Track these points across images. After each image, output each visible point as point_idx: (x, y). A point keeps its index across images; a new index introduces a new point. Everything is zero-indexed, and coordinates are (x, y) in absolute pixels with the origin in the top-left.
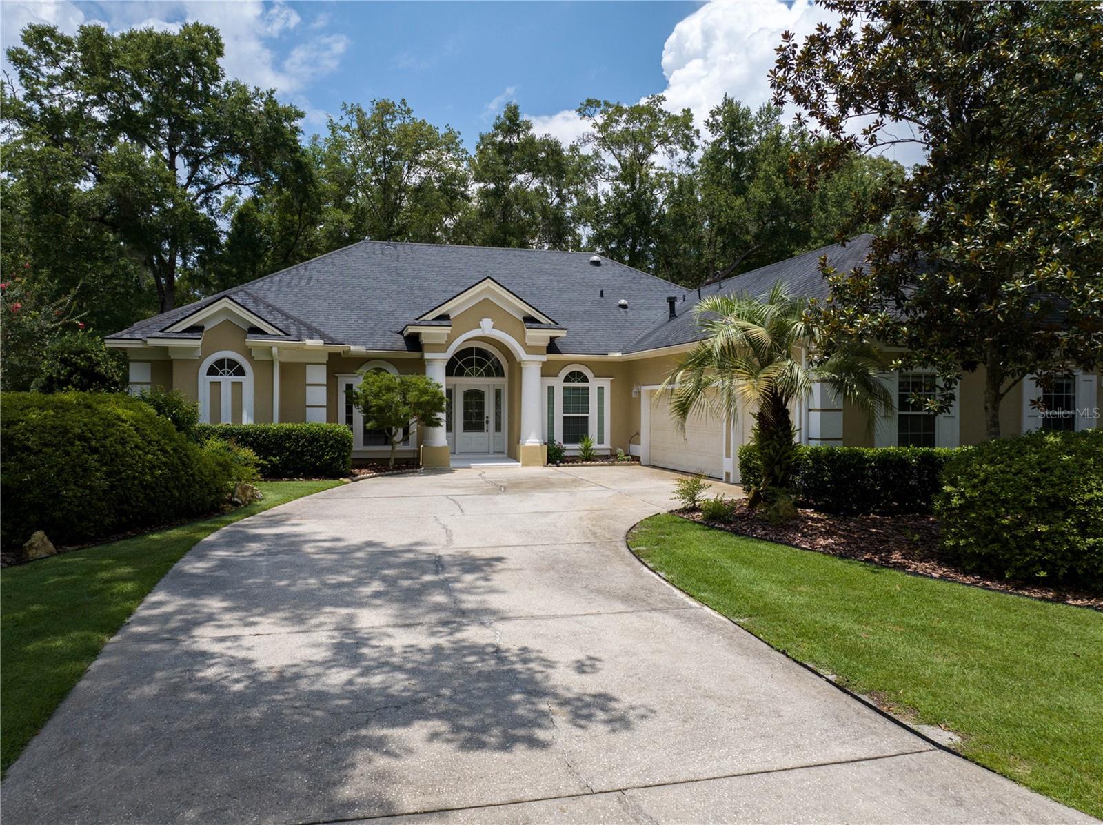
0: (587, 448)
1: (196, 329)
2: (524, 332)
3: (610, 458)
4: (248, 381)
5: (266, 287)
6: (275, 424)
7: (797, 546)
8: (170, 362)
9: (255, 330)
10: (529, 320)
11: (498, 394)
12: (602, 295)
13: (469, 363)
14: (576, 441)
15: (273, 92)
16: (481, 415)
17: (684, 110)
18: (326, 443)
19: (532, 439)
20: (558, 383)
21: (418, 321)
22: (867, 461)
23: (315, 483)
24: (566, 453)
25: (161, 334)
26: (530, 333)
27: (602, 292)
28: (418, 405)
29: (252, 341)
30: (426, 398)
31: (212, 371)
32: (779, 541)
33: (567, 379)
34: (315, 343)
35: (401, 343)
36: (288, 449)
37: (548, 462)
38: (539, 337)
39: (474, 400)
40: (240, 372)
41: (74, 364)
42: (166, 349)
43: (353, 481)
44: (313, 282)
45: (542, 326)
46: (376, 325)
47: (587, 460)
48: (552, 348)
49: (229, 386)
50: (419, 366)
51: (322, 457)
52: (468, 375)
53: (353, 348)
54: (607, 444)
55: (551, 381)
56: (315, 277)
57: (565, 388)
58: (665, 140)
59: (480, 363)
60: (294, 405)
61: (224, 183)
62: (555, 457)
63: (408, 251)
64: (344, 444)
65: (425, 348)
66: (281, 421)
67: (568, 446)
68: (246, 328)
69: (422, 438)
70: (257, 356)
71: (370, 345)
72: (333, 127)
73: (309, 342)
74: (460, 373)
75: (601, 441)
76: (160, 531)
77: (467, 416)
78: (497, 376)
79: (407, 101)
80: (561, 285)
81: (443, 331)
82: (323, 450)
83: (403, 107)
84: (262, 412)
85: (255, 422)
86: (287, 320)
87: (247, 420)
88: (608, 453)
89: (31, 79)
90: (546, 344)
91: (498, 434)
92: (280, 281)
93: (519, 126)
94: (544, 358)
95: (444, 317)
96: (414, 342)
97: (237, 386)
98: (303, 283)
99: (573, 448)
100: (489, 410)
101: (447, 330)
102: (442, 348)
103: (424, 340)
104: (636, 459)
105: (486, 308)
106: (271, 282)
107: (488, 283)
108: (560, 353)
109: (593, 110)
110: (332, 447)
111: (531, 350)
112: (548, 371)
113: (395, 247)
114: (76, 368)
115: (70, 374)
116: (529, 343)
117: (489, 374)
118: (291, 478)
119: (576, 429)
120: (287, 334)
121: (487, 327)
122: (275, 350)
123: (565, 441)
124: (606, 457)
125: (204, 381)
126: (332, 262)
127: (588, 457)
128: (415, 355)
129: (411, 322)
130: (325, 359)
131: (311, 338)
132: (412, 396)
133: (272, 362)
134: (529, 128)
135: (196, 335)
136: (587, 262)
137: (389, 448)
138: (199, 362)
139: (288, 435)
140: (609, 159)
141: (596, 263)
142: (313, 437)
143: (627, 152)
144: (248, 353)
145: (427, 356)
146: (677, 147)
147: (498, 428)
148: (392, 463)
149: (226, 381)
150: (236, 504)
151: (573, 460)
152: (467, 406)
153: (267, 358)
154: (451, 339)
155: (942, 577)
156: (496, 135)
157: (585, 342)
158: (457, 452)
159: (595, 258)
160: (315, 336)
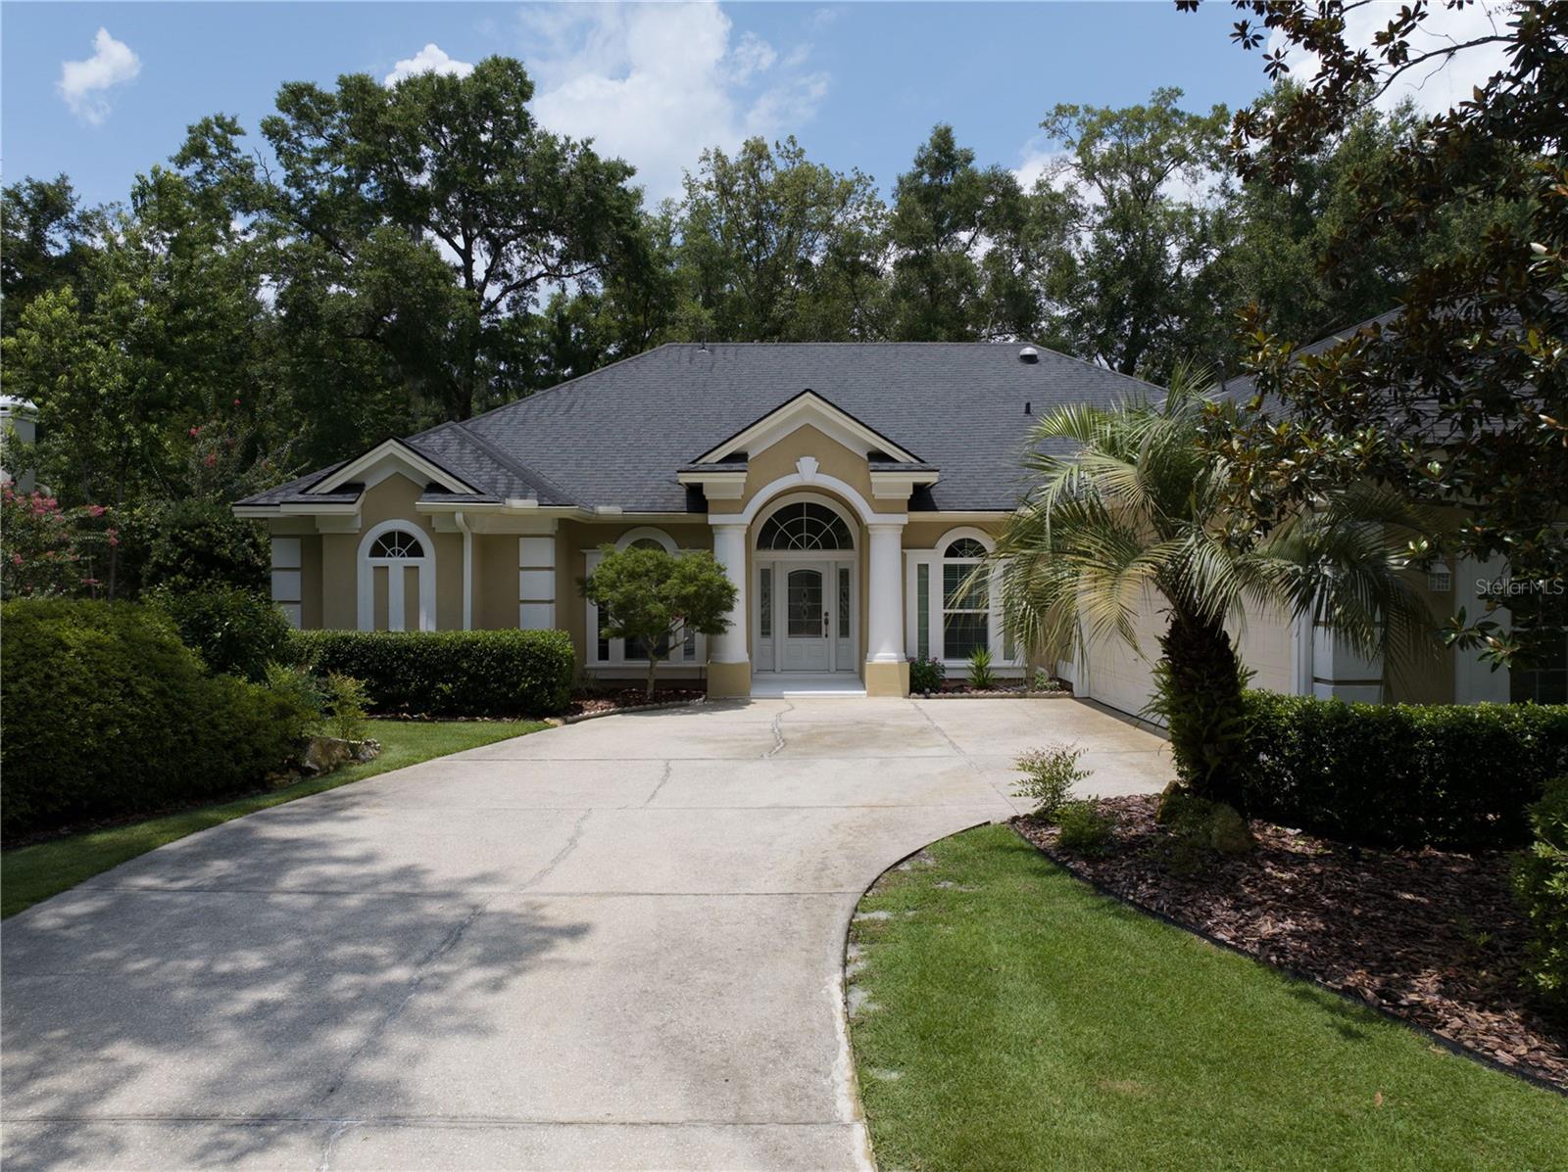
0: (980, 668)
1: (353, 488)
2: (869, 478)
3: (1018, 686)
4: (427, 564)
6: (468, 632)
8: (321, 536)
9: (435, 488)
10: (878, 456)
11: (844, 576)
12: (1028, 411)
13: (795, 529)
14: (964, 654)
15: (589, 142)
16: (816, 610)
19: (886, 653)
20: (936, 561)
21: (694, 466)
23: (506, 724)
24: (948, 675)
25: (301, 497)
26: (877, 478)
27: (1028, 405)
28: (684, 601)
29: (428, 504)
30: (691, 589)
31: (377, 551)
33: (951, 552)
34: (522, 504)
35: (680, 498)
37: (911, 692)
38: (898, 484)
39: (806, 585)
40: (417, 551)
41: (184, 545)
42: (312, 518)
44: (576, 408)
45: (897, 466)
47: (980, 688)
48: (921, 498)
49: (401, 572)
50: (703, 537)
52: (794, 547)
53: (602, 509)
54: (1020, 661)
55: (918, 557)
56: (580, 401)
57: (947, 568)
58: (1180, 156)
59: (815, 528)
60: (500, 601)
62: (924, 681)
63: (730, 356)
65: (710, 507)
66: (482, 620)
67: (949, 663)
69: (710, 650)
70: (440, 527)
71: (631, 504)
72: (691, 187)
73: (516, 503)
74: (783, 544)
75: (1008, 655)
77: (793, 612)
78: (841, 548)
79: (796, 138)
80: (963, 396)
81: (735, 479)
83: (790, 147)
84: (448, 614)
85: (438, 628)
86: (498, 469)
87: (426, 626)
88: (1022, 674)
90: (908, 494)
91: (844, 640)
93: (952, 158)
94: (903, 519)
95: (738, 457)
96: (696, 497)
97: (412, 571)
98: (561, 411)
99: (959, 667)
100: (829, 603)
101: (739, 478)
102: (736, 506)
103: (708, 494)
104: (1066, 686)
105: (807, 439)
106: (515, 412)
107: (808, 400)
108: (935, 509)
109: (1066, 121)
111: (883, 506)
112: (911, 539)
113: (712, 351)
114: (189, 551)
115: (182, 558)
116: (878, 495)
117: (829, 544)
118: (471, 716)
119: (965, 635)
120: (480, 493)
121: (808, 472)
122: (459, 517)
123: (950, 652)
124: (1018, 682)
125: (366, 564)
126: (613, 378)
127: (984, 684)
128: (696, 518)
129: (688, 464)
130: (551, 529)
131: (523, 497)
132: (671, 587)
133: (460, 537)
134: (969, 160)
135: (349, 498)
136: (1014, 357)
138: (357, 538)
141: (1030, 359)
143: (1123, 183)
144: (426, 521)
145: (713, 519)
146: (1202, 167)
147: (844, 630)
149: (396, 564)
151: (958, 688)
152: (792, 596)
153: (452, 530)
154: (750, 492)
156: (920, 175)
157: (983, 490)
158: (778, 669)
159: (1029, 351)
160: (533, 493)
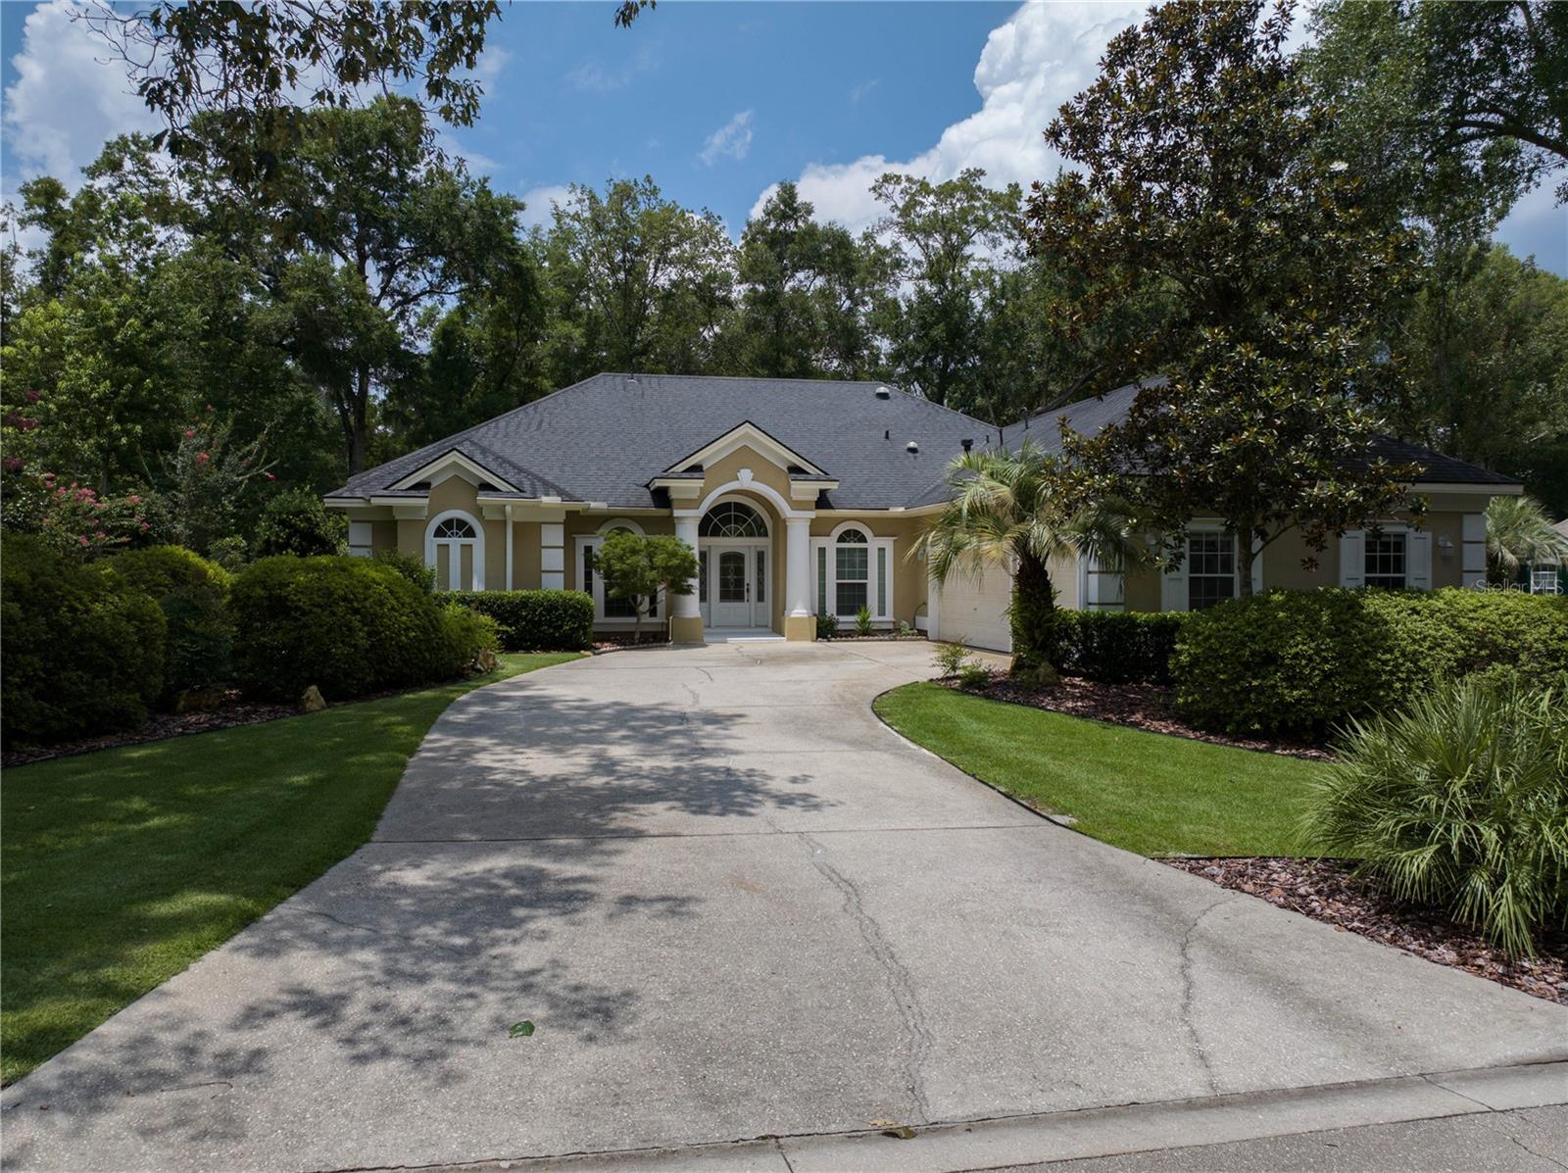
0: (864, 621)
1: (423, 486)
2: (789, 485)
3: (893, 633)
4: (478, 544)
5: (491, 433)
6: (509, 591)
7: (1043, 708)
8: (395, 522)
9: (486, 487)
10: (795, 470)
11: (761, 557)
12: (887, 437)
13: (726, 521)
14: (851, 613)
15: (486, 180)
16: (740, 582)
17: (1010, 185)
18: (565, 611)
19: (799, 610)
20: (831, 544)
21: (666, 474)
22: (1139, 626)
23: (554, 655)
24: (840, 627)
25: (386, 492)
26: (795, 485)
27: (887, 432)
28: (667, 569)
29: (483, 498)
30: (675, 562)
31: (439, 533)
32: (1027, 704)
33: (841, 539)
34: (551, 500)
35: (647, 498)
36: (525, 618)
37: (818, 636)
38: (807, 490)
39: (732, 563)
40: (470, 533)
41: (292, 526)
42: (390, 508)
43: (595, 654)
44: (545, 425)
45: (809, 477)
46: (619, 477)
47: (864, 634)
48: (823, 501)
49: (459, 549)
50: (669, 525)
51: (561, 627)
52: (724, 535)
53: (593, 505)
54: (889, 617)
55: (822, 542)
56: (547, 420)
57: (839, 551)
58: (984, 225)
59: (740, 521)
60: (529, 570)
61: (423, 293)
62: (826, 630)
63: (656, 385)
64: (585, 613)
65: (675, 504)
66: (514, 589)
67: (842, 618)
68: (476, 485)
69: (672, 609)
70: (489, 515)
71: (611, 500)
72: (559, 216)
73: (545, 499)
74: (716, 533)
75: (882, 612)
76: (413, 691)
77: (724, 583)
78: (760, 535)
79: (652, 177)
80: (839, 424)
81: (695, 484)
82: (563, 620)
83: (647, 186)
84: (494, 577)
85: (487, 588)
86: (519, 473)
87: (478, 587)
88: (891, 626)
89: (196, 172)
90: (815, 497)
91: (760, 604)
92: (507, 426)
93: (795, 210)
94: (813, 514)
95: (696, 469)
96: (662, 497)
97: (467, 550)
98: (534, 427)
99: (848, 621)
100: (750, 576)
101: (700, 483)
102: (693, 504)
103: (673, 495)
104: (923, 633)
105: (745, 456)
106: (497, 427)
107: (747, 428)
108: (832, 508)
109: (891, 187)
110: (572, 616)
111: (798, 506)
112: (817, 529)
113: (640, 381)
114: (295, 531)
115: (290, 536)
116: (795, 497)
117: (749, 533)
118: (528, 650)
119: (852, 598)
120: (521, 491)
121: (746, 480)
122: (508, 509)
123: (842, 610)
124: (889, 631)
125: (431, 543)
126: (566, 401)
127: (866, 632)
128: (663, 512)
129: (659, 473)
130: (562, 518)
131: (547, 495)
132: (659, 560)
133: (505, 522)
134: (809, 212)
135: (422, 493)
136: (871, 394)
137: (633, 620)
138: (425, 523)
139: (524, 603)
140: (911, 250)
141: (884, 396)
142: (551, 605)
143: (936, 242)
144: (478, 512)
145: (677, 513)
146: (1001, 235)
147: (761, 597)
148: (637, 636)
149: (455, 543)
150: (479, 671)
151: (848, 634)
152: (724, 572)
153: (501, 518)
154: (704, 493)
155: (1171, 733)
156: (767, 222)
157: (863, 495)
158: (713, 625)
159: (882, 389)
160: (551, 492)
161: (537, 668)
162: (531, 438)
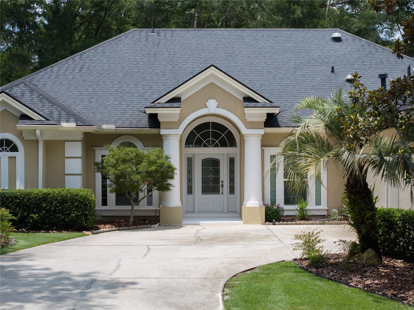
0: (302, 210)
2: (244, 110)
3: (325, 218)
4: (20, 156)
5: (47, 75)
6: (40, 189)
9: (24, 117)
10: (248, 99)
11: (232, 161)
12: (333, 71)
13: (206, 136)
14: (294, 203)
16: (217, 180)
18: (72, 204)
19: (253, 201)
20: (280, 152)
21: (155, 105)
24: (286, 213)
26: (248, 111)
27: (333, 68)
29: (22, 126)
35: (145, 121)
36: (44, 208)
37: (266, 221)
38: (256, 114)
39: (211, 166)
40: (15, 149)
43: (93, 234)
44: (85, 69)
45: (258, 105)
47: (302, 219)
49: (7, 159)
50: (158, 141)
51: (69, 214)
52: (205, 146)
53: (105, 127)
54: (324, 206)
55: (272, 151)
56: (87, 65)
59: (216, 136)
60: (56, 174)
62: (272, 216)
64: (86, 205)
65: (162, 125)
67: (286, 207)
68: (18, 115)
69: (161, 200)
70: (27, 137)
71: (119, 123)
73: (65, 125)
74: (199, 144)
75: (318, 202)
77: (204, 180)
78: (230, 146)
81: (174, 112)
82: (70, 209)
84: (30, 180)
85: (26, 187)
86: (52, 106)
87: (20, 186)
88: (325, 213)
90: (264, 119)
91: (232, 196)
92: (59, 70)
94: (262, 132)
95: (177, 100)
96: (154, 121)
97: (13, 159)
98: (77, 70)
99: (292, 209)
100: (224, 176)
101: (177, 111)
102: (175, 125)
103: (160, 119)
105: (212, 90)
106: (51, 71)
107: (212, 70)
108: (279, 126)
110: (77, 207)
111: (251, 125)
112: (267, 142)
113: (158, 34)
116: (249, 119)
117: (223, 144)
118: (47, 230)
120: (48, 120)
121: (212, 107)
122: (38, 132)
123: (287, 201)
124: (323, 216)
126: (103, 52)
127: (303, 217)
128: (154, 131)
129: (148, 104)
130: (80, 137)
131: (68, 121)
132: (143, 167)
133: (37, 141)
136: (328, 38)
137: (129, 207)
139: (45, 198)
141: (337, 40)
142: (63, 200)
144: (20, 134)
145: (163, 132)
147: (232, 191)
148: (131, 220)
149: (5, 156)
151: (291, 219)
152: (204, 172)
153: (34, 138)
154: (182, 118)
158: (196, 211)
159: (336, 35)
160: (72, 119)
161: (39, 245)
162: (74, 78)
